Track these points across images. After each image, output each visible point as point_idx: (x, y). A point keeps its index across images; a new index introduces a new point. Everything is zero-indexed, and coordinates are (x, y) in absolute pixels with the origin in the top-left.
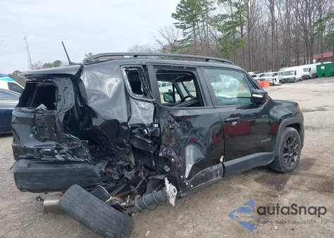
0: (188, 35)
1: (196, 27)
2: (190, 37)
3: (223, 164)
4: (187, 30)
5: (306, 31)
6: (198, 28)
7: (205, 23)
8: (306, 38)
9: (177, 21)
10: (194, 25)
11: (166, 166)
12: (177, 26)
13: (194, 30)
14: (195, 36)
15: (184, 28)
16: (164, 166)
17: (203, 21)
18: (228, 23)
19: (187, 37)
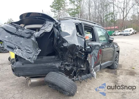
0: (56, 15)
1: (60, 12)
2: (57, 16)
3: (100, 65)
4: (56, 13)
5: (101, 18)
6: (61, 13)
7: (64, 11)
8: (101, 21)
9: (52, 9)
10: (59, 11)
11: (82, 65)
12: (52, 11)
13: (59, 13)
14: (59, 16)
15: (55, 12)
16: (81, 65)
17: (63, 10)
18: (73, 12)
19: (56, 16)
